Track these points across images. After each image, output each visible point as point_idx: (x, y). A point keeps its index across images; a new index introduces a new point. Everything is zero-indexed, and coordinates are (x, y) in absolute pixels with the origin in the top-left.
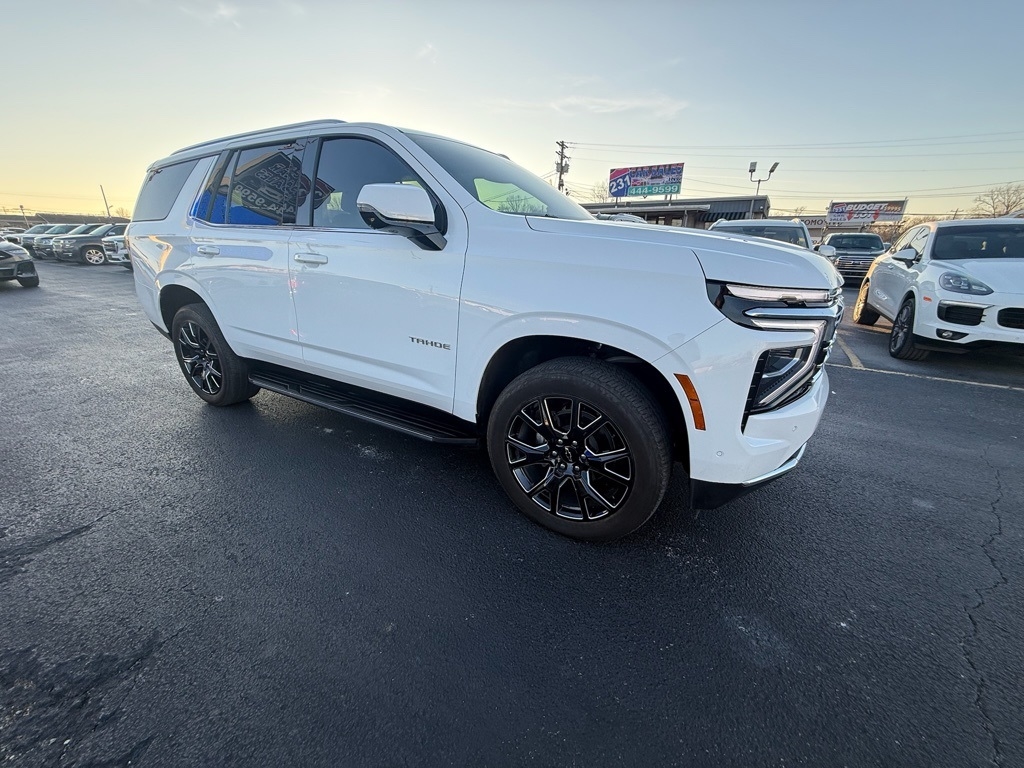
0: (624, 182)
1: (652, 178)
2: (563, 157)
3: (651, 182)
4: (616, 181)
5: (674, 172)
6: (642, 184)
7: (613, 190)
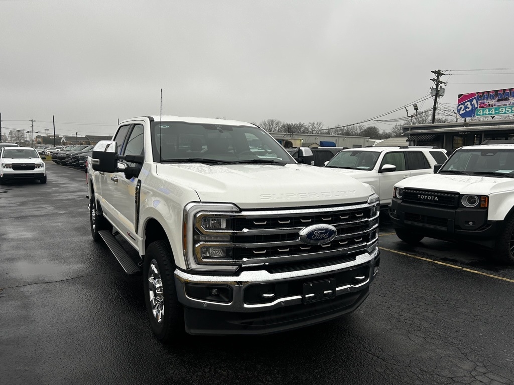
0: (471, 105)
1: (499, 101)
2: (438, 82)
3: (498, 104)
4: (463, 104)
6: (489, 106)
7: (461, 112)
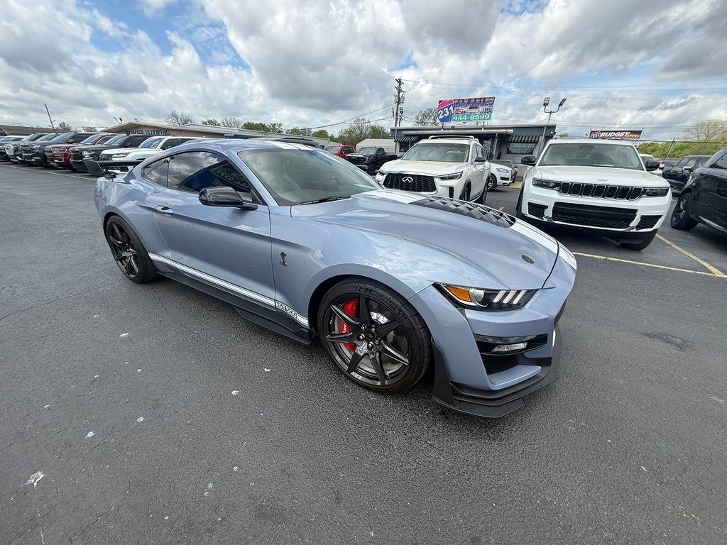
0: (449, 111)
1: (470, 108)
3: (469, 111)
4: (442, 110)
5: (487, 103)
6: (462, 113)
7: (440, 117)
